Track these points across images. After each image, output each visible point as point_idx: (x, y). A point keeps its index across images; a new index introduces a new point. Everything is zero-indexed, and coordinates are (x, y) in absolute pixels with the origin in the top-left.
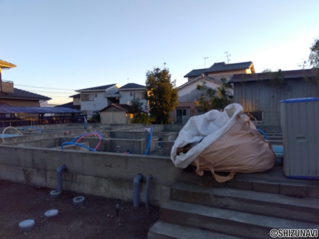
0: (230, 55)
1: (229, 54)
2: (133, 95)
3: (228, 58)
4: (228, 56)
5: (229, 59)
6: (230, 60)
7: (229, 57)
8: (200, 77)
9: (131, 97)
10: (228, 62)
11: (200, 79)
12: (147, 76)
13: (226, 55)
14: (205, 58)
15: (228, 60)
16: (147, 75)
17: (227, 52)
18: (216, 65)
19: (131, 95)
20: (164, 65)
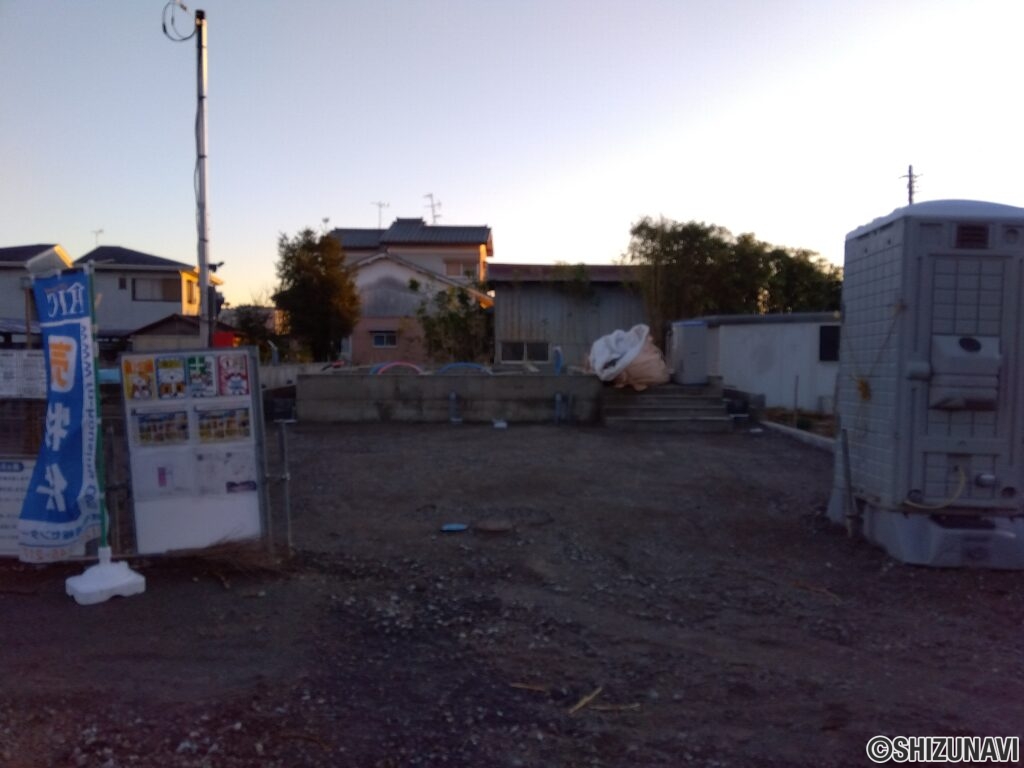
0: (439, 204)
1: (435, 202)
2: (129, 284)
3: (433, 211)
4: (433, 206)
5: (436, 214)
6: (439, 216)
7: (436, 208)
8: (382, 255)
9: (124, 291)
10: (435, 221)
11: (380, 259)
12: (283, 250)
13: (428, 202)
14: (380, 205)
15: (435, 217)
16: (282, 245)
17: (430, 196)
18: (401, 223)
19: (122, 285)
20: (323, 224)
